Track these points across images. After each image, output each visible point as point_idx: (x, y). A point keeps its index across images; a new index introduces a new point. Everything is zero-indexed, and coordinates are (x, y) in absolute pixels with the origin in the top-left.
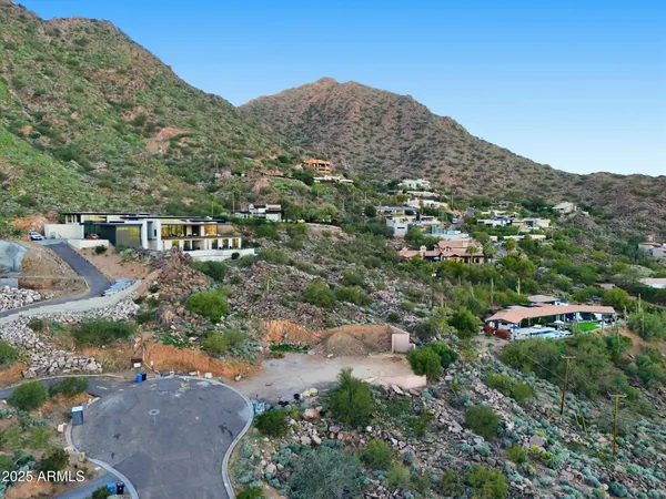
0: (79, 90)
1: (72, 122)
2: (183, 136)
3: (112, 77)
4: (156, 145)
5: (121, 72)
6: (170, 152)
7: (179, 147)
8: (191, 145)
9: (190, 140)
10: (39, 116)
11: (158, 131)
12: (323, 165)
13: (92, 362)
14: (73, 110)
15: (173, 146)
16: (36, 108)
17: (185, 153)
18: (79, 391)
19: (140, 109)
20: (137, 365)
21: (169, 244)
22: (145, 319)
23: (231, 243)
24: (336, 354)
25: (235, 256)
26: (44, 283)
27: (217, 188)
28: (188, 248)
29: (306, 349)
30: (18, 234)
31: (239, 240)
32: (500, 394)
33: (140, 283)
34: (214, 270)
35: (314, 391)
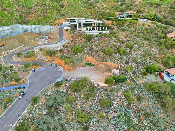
20: (53, 62)
21: (85, 28)
22: (61, 51)
23: (104, 28)
24: (97, 69)
25: (100, 33)
26: (52, 38)
27: (124, 4)
28: (90, 30)
29: (93, 66)
30: (55, 24)
31: (107, 27)
32: (124, 97)
33: (67, 41)
34: (89, 38)
35: (75, 79)
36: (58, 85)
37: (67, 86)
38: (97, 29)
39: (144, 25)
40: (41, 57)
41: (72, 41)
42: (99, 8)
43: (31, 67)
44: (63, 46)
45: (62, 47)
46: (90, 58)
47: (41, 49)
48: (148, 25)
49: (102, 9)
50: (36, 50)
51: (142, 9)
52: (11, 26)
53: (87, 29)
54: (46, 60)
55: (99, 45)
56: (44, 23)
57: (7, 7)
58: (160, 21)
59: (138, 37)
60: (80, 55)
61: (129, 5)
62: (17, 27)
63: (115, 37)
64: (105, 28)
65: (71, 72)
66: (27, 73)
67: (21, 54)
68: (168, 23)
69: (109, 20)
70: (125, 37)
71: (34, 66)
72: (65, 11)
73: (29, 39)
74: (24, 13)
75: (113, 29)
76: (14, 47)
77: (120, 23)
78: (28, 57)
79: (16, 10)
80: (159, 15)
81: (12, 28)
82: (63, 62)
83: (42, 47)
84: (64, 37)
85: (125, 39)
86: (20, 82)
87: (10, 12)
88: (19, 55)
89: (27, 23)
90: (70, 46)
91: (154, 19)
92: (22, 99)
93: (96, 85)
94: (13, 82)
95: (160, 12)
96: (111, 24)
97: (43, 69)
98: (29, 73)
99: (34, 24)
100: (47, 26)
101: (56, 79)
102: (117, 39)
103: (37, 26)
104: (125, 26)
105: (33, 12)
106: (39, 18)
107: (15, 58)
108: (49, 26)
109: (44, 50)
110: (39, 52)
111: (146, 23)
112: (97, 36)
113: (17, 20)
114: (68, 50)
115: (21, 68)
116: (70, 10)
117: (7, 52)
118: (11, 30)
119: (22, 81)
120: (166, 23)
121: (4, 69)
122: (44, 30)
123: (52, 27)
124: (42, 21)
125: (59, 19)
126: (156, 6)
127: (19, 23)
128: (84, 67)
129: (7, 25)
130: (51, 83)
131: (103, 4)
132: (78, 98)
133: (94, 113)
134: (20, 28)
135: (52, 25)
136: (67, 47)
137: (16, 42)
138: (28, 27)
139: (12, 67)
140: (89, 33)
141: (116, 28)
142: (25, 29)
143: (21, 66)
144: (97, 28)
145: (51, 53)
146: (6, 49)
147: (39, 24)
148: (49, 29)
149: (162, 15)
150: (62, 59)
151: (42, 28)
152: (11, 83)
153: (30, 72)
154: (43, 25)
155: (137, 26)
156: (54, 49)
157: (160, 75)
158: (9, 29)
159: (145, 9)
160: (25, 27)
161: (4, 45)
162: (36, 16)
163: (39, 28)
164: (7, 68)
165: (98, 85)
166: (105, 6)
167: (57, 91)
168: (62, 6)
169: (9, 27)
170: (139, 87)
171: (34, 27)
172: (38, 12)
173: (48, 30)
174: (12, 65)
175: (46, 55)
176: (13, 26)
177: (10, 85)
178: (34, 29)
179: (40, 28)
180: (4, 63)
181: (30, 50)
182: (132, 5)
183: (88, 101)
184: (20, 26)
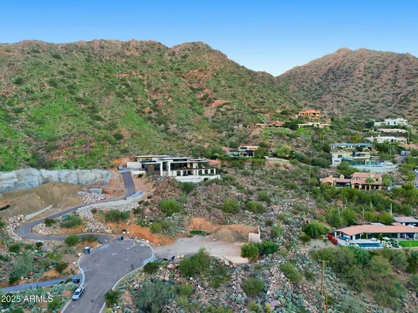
0: (176, 85)
1: (168, 103)
2: (225, 104)
3: (196, 74)
4: (209, 112)
5: (201, 71)
6: (215, 114)
7: (221, 111)
8: (227, 110)
9: (229, 107)
10: (154, 101)
11: (213, 102)
12: (314, 114)
13: (109, 229)
14: (170, 97)
15: (218, 111)
16: (155, 97)
17: (223, 114)
18: (95, 240)
19: (206, 91)
20: (124, 233)
21: (175, 172)
22: (136, 211)
23: (209, 171)
24: (218, 239)
25: (206, 179)
26: (111, 191)
27: (233, 135)
28: (185, 175)
29: (208, 234)
30: (112, 167)
31: (215, 170)
32: (283, 276)
33: (145, 194)
34: (187, 188)
35: (183, 256)
36: (151, 268)
37: (169, 269)
38: (197, 173)
39: (277, 166)
40: (95, 226)
41: (156, 193)
42: (191, 140)
43: (79, 245)
44: (140, 203)
45: (138, 205)
46: (198, 221)
47: (94, 211)
48: (284, 166)
49: (197, 142)
50: (84, 212)
51: (267, 142)
52: (18, 171)
53: (179, 174)
54: (108, 231)
55: (209, 198)
56: (89, 165)
57: (6, 137)
58: (302, 160)
59: (274, 184)
60: (176, 216)
61: (242, 136)
62: (28, 175)
63: (234, 185)
64: (212, 171)
65: (167, 247)
66: (73, 255)
67: (54, 222)
68: (315, 163)
69: (214, 158)
70: (252, 185)
71: (86, 243)
72: (126, 145)
73: (62, 194)
74: (40, 148)
75: (226, 172)
76: (34, 209)
77: (236, 162)
78: (68, 226)
79: (24, 143)
80: (298, 152)
81: (18, 176)
82: (146, 231)
83: (95, 206)
84: (137, 188)
85: (251, 188)
86: (64, 271)
87: (13, 147)
88: (49, 222)
89: (50, 166)
90: (152, 202)
91: (292, 157)
92: (82, 301)
93: (227, 263)
94: (52, 273)
95: (298, 146)
96: (220, 165)
97: (106, 246)
98: (78, 256)
99: (67, 167)
100: (94, 170)
101: (142, 260)
102: (240, 188)
103: (74, 172)
104: (247, 167)
105: (63, 145)
106: (77, 156)
107: (42, 230)
108: (100, 171)
109: (101, 212)
110: (91, 216)
111: (281, 164)
112: (200, 184)
113: (28, 160)
114: (151, 209)
115: (60, 247)
116: (136, 143)
117: (19, 219)
118: (16, 180)
119: (68, 270)
120: (313, 163)
121: (23, 249)
122: (88, 179)
123: (105, 172)
124: (82, 162)
125: (118, 158)
126: (288, 138)
127: (32, 166)
128: (190, 237)
129: (8, 170)
130: (133, 267)
131: (196, 135)
132: (199, 286)
133: (239, 306)
134: (36, 176)
135: (105, 168)
136: (147, 204)
137: (37, 200)
138: (53, 174)
139: (39, 245)
140: (183, 179)
141: (231, 172)
142: (46, 177)
143: (58, 243)
144: (197, 170)
145: (116, 217)
146: (17, 214)
147: (76, 168)
148: (99, 176)
149: (302, 151)
150: (142, 225)
151: (83, 174)
152: (46, 274)
153: (79, 254)
154: (86, 168)
155: (266, 168)
156: (122, 210)
157: (330, 239)
158: (13, 178)
159: (271, 142)
160: (45, 173)
161: (7, 207)
162: (71, 153)
163: (77, 174)
164: (29, 247)
165: (230, 263)
166: (200, 137)
167: (152, 280)
168: (119, 137)
169: (13, 174)
170: (303, 258)
171: (65, 172)
172: (73, 145)
173: (96, 179)
174: (39, 241)
175: (107, 221)
176: (21, 171)
177: (45, 279)
178: (67, 177)
179: (81, 174)
180: (21, 239)
181: (70, 214)
182: (248, 136)
183: (219, 290)
184: (34, 171)
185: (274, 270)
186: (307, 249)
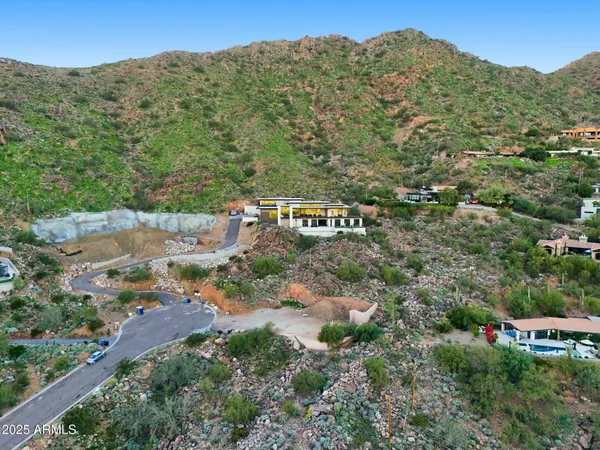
0: (356, 98)
1: (338, 125)
2: (430, 122)
3: (392, 80)
4: (400, 136)
5: (402, 73)
6: (410, 139)
7: (419, 133)
8: (431, 131)
9: (432, 126)
10: (319, 123)
11: (412, 120)
13: (182, 288)
14: (342, 115)
15: (415, 133)
16: (321, 117)
17: (423, 138)
19: (404, 103)
21: (300, 222)
22: (222, 269)
23: (352, 222)
24: (311, 314)
25: (339, 232)
26: (207, 242)
27: (427, 169)
28: (314, 225)
29: (304, 307)
30: (222, 212)
31: (361, 220)
32: (363, 374)
33: (243, 247)
34: (307, 243)
35: (242, 330)
36: (195, 341)
37: (217, 344)
38: (333, 223)
39: (472, 217)
40: (166, 283)
41: (257, 247)
42: (353, 178)
43: (134, 303)
44: (231, 259)
45: (228, 261)
46: (296, 288)
47: (171, 265)
48: (485, 218)
49: (360, 181)
50: (158, 265)
51: (474, 181)
52: (109, 213)
53: (305, 224)
54: (179, 290)
55: (330, 259)
56: (195, 208)
57: (110, 172)
58: (523, 208)
59: (447, 244)
60: (270, 280)
61: (437, 172)
62: (121, 217)
63: (379, 243)
64: (357, 222)
65: (237, 317)
66: (122, 315)
67: (117, 273)
68: (547, 215)
69: (370, 203)
70: (409, 244)
71: (143, 302)
72: (254, 184)
73: (146, 242)
74: (147, 186)
75: (379, 225)
76: (103, 257)
77: (404, 212)
78: (133, 280)
79: (129, 179)
80: (525, 197)
81: (109, 218)
82: (220, 295)
83: (174, 259)
84: (239, 238)
85: (408, 248)
86: (99, 330)
87: (114, 184)
88: (112, 274)
89: (149, 208)
90: (248, 258)
91: (508, 203)
93: (296, 346)
94: (83, 331)
95: (530, 188)
96: (376, 214)
97: (166, 308)
98: (127, 316)
99: (168, 209)
100: (199, 215)
101: (193, 329)
102: (386, 247)
103: (174, 216)
104: (417, 220)
105: (170, 183)
106: (184, 196)
107: (100, 282)
108: (206, 216)
109: (179, 266)
110: (164, 270)
111: (480, 214)
112: (329, 239)
113: (127, 200)
114: (240, 268)
115: (111, 302)
116: (269, 181)
117: (83, 267)
118: (106, 223)
119: (104, 329)
120: (543, 214)
121: (66, 301)
122: (192, 227)
123: (212, 217)
124: (189, 204)
125: (234, 200)
126: (519, 173)
127: (130, 207)
128: (277, 308)
129: (97, 210)
130: (176, 336)
131: (364, 170)
132: (239, 371)
133: (272, 403)
134: (129, 219)
135: (213, 213)
136: (240, 260)
137: (113, 246)
138: (151, 218)
139: (87, 297)
140: (309, 231)
141: (387, 223)
142: (143, 221)
143: (109, 298)
144: (333, 220)
145: (193, 274)
146: (83, 261)
147: (179, 211)
148: (204, 222)
149: (537, 196)
150: (219, 286)
151: (185, 219)
152: (76, 331)
153: (130, 314)
154: (191, 212)
155: (454, 221)
156: (204, 266)
157: (488, 331)
158: (103, 220)
159: (483, 180)
160: (142, 216)
161: (80, 252)
162: (177, 193)
163: (178, 219)
164: (74, 299)
165: (302, 347)
166: (370, 173)
167: (189, 355)
168: (250, 173)
169: (103, 215)
170: (417, 354)
171: (165, 216)
172: (182, 183)
173: (201, 226)
174: (88, 294)
175: (182, 278)
176: (114, 213)
177: (74, 337)
178: (166, 222)
179: (182, 220)
180: (70, 288)
181: (141, 266)
182: (447, 171)
183: (263, 380)
184: (130, 214)
185: (354, 364)
186: (432, 344)
